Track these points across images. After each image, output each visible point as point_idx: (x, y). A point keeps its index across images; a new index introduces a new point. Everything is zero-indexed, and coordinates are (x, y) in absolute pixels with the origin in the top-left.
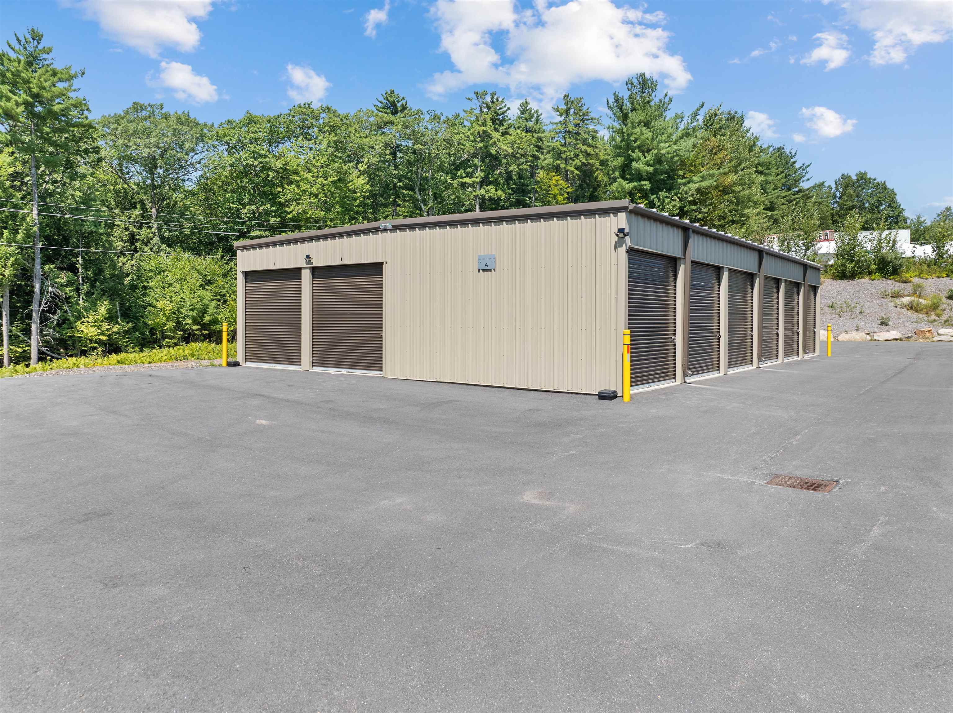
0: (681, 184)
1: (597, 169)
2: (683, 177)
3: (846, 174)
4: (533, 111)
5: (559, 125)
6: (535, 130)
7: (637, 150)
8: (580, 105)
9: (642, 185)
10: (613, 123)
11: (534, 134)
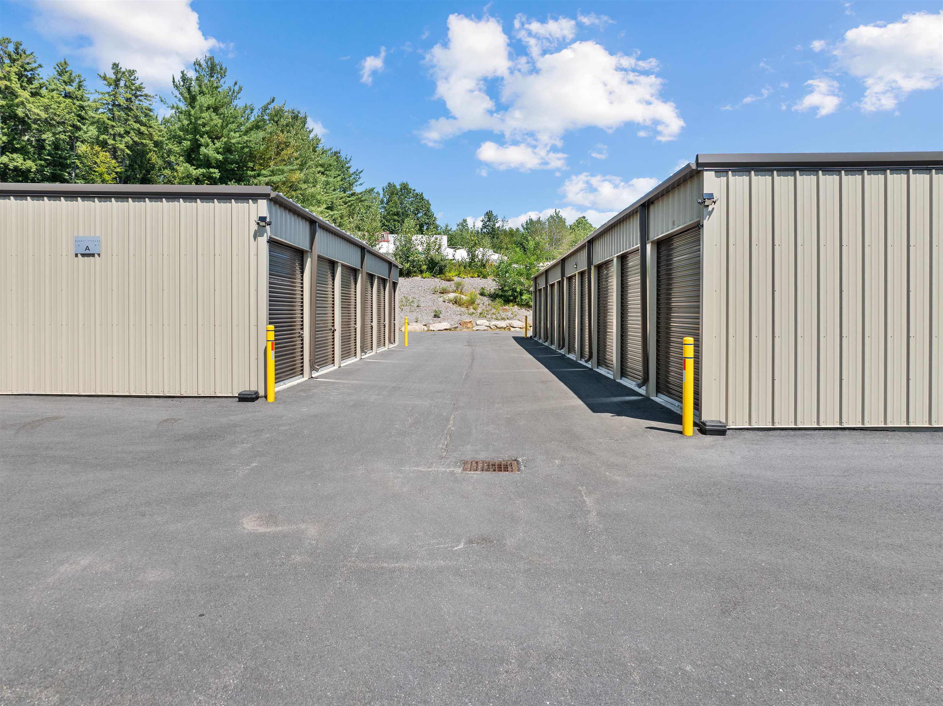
0: (251, 176)
1: (150, 150)
2: (253, 170)
3: (392, 183)
4: (74, 75)
5: (107, 95)
6: (77, 97)
7: (206, 136)
8: (133, 78)
9: (211, 173)
10: (178, 102)
11: (75, 101)
